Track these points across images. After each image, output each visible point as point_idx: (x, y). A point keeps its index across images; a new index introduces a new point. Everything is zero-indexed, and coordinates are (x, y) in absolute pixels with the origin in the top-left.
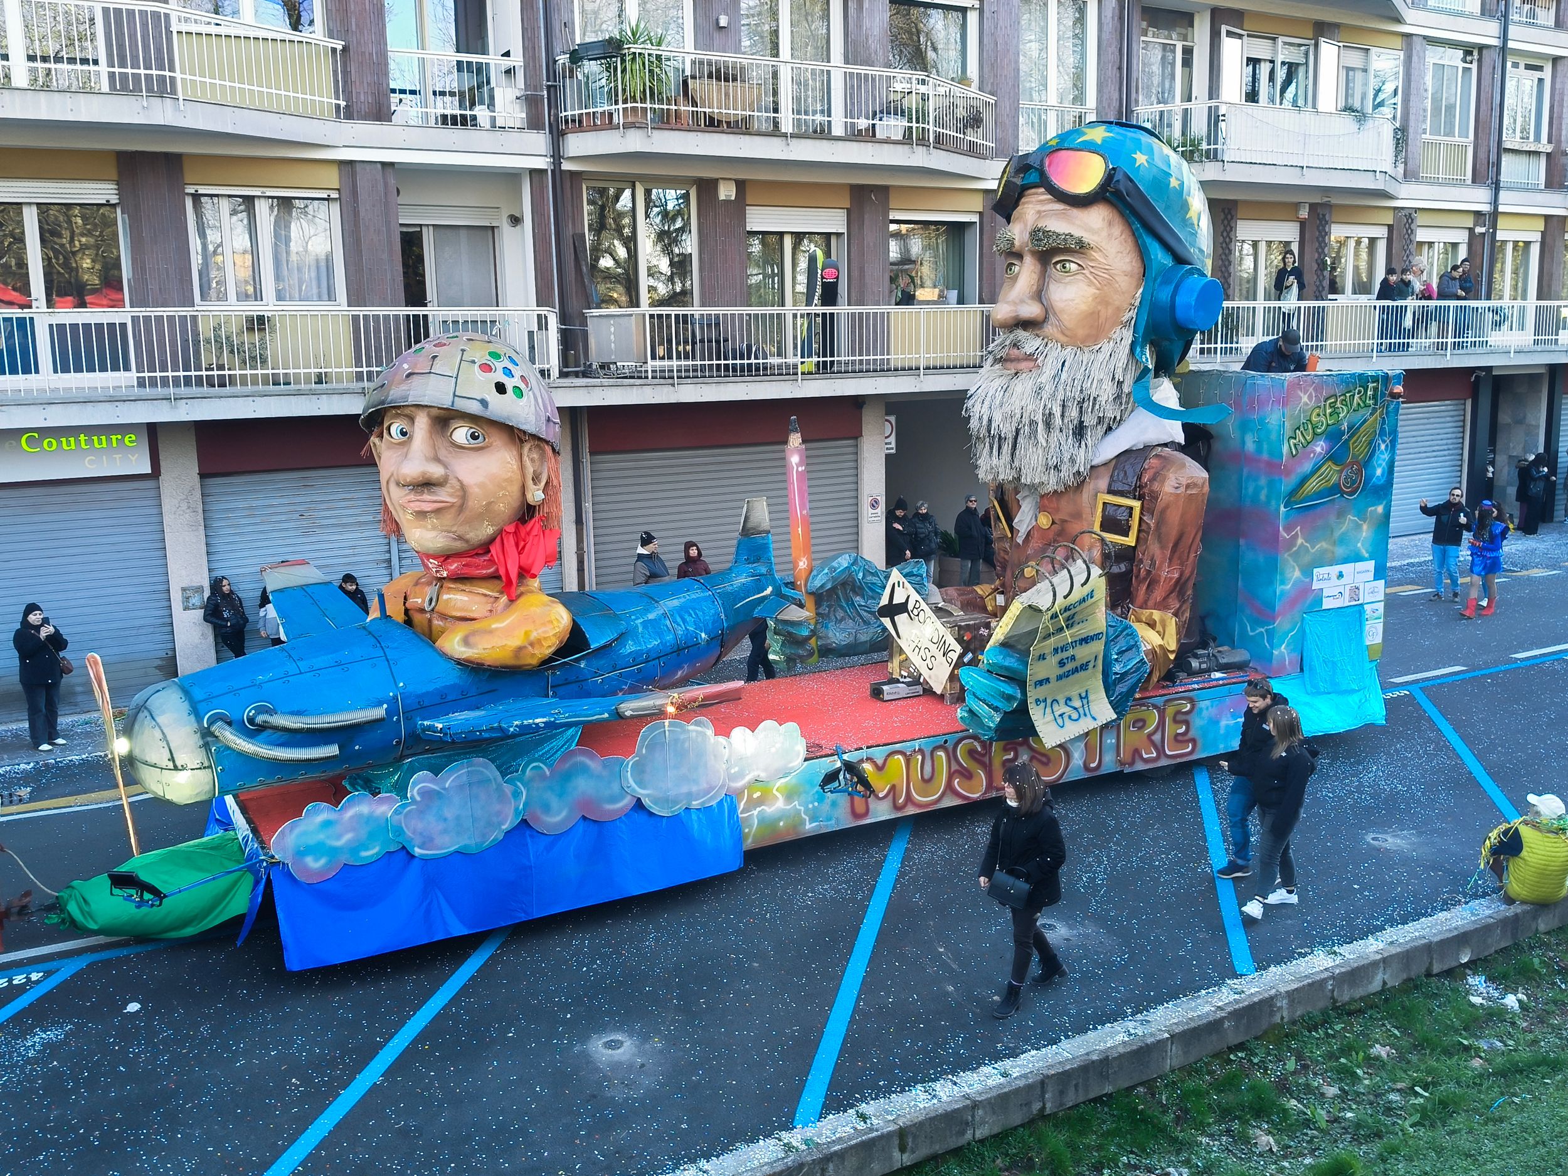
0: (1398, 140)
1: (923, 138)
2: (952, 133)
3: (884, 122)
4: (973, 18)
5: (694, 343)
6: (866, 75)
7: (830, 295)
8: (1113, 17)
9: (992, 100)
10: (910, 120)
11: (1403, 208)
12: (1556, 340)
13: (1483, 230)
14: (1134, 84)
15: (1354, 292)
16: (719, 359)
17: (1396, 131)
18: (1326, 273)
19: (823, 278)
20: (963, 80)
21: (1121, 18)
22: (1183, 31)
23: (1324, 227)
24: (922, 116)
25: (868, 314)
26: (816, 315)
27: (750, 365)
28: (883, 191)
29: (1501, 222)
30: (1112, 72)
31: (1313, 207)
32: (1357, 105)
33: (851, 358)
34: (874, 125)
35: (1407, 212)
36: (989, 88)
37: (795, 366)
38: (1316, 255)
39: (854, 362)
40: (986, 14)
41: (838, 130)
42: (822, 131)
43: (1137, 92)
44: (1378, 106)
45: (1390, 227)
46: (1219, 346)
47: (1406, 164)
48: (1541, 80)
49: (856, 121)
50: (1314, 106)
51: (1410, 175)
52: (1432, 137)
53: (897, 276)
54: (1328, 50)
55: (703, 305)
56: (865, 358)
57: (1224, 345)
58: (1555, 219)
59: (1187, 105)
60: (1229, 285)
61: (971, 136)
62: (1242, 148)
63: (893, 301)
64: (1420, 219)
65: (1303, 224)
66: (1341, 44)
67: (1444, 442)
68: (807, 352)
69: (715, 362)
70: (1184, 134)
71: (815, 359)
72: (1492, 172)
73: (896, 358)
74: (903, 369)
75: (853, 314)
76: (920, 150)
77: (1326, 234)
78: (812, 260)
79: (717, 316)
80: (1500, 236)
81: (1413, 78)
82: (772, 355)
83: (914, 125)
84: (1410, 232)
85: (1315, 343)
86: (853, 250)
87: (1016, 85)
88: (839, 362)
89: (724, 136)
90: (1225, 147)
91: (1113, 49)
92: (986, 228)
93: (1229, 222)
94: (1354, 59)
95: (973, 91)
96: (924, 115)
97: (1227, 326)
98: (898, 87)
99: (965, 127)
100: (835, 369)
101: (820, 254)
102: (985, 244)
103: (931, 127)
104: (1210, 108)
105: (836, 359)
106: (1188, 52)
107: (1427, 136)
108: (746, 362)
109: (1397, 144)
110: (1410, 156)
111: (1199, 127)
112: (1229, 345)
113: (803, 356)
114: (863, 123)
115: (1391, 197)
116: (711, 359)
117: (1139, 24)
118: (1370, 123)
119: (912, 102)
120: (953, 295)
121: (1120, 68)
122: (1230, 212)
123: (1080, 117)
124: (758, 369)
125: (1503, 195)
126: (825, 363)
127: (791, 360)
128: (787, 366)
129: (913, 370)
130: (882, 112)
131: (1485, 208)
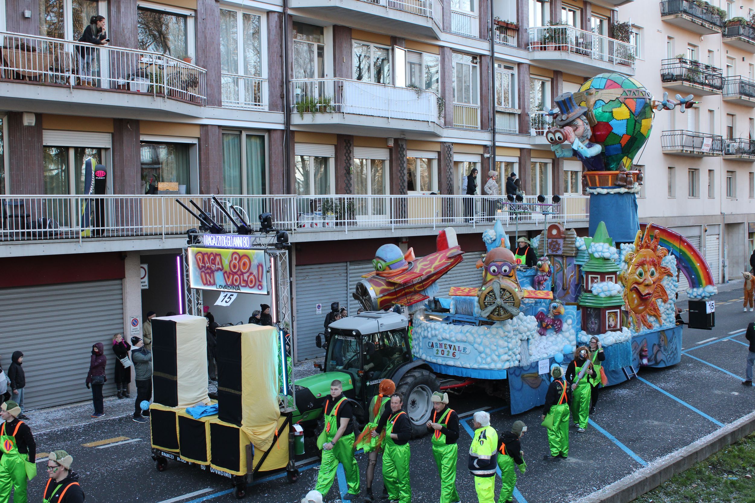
0: (440, 104)
1: (161, 92)
2: (179, 90)
3: (135, 82)
4: (191, 22)
5: (5, 218)
6: (123, 53)
7: (101, 187)
8: (276, 27)
9: (204, 71)
10: (152, 81)
11: (445, 142)
12: (530, 218)
13: (488, 155)
14: (290, 66)
15: (422, 190)
16: (23, 228)
17: (438, 99)
18: (406, 178)
19: (95, 176)
20: (186, 59)
21: (281, 27)
22: (318, 37)
23: (403, 152)
24: (159, 79)
25: (127, 200)
26: (92, 200)
27: (45, 233)
28: (136, 124)
29: (498, 151)
30: (277, 58)
31: (396, 140)
32: (417, 84)
33: (116, 228)
34: (128, 83)
35: (447, 145)
36: (202, 63)
37: (77, 233)
38: (400, 168)
39: (117, 230)
40: (199, 20)
41: (105, 85)
42: (94, 85)
43: (292, 70)
44: (429, 85)
45: (439, 153)
46: (346, 221)
47: (445, 118)
48: (512, 75)
49: (116, 80)
50: (394, 83)
51: (447, 124)
52: (458, 103)
53: (146, 176)
54: (400, 53)
55: (12, 193)
56: (125, 227)
57: (349, 221)
58: (525, 151)
59: (322, 80)
60: (351, 185)
61: (191, 92)
62: (354, 105)
63: (144, 191)
64: (455, 149)
65: (391, 150)
66: (406, 50)
67: (476, 276)
68: (85, 223)
69: (20, 231)
70: (320, 95)
71: (91, 228)
72: (491, 124)
73: (147, 227)
74: (151, 235)
75: (117, 200)
76: (159, 99)
77: (404, 156)
78: (89, 164)
79: (22, 201)
80: (498, 159)
81: (446, 70)
82: (61, 225)
83: (155, 84)
84: (450, 156)
85: (401, 219)
86: (117, 158)
87: (219, 63)
88: (108, 230)
89: (27, 87)
90: (344, 105)
91: (277, 44)
92: (203, 147)
93: (349, 149)
94: (414, 58)
95: (192, 65)
96: (161, 78)
97: (350, 210)
98: (145, 60)
99: (187, 86)
100: (105, 234)
101: (94, 162)
102: (203, 157)
103: (165, 86)
104: (335, 82)
105: (105, 228)
106: (321, 49)
107: (456, 102)
108: (43, 230)
109: (440, 106)
110: (447, 113)
111: (329, 92)
112: (352, 221)
113: (82, 226)
114: (122, 81)
115: (439, 136)
116: (17, 228)
117: (291, 32)
118: (424, 95)
119: (154, 70)
120: (183, 188)
121: (281, 56)
122: (349, 142)
123: (259, 83)
124: (51, 234)
125: (498, 137)
126: (98, 231)
127: (75, 229)
128: (72, 233)
129: (157, 235)
130: (133, 75)
131: (489, 143)
